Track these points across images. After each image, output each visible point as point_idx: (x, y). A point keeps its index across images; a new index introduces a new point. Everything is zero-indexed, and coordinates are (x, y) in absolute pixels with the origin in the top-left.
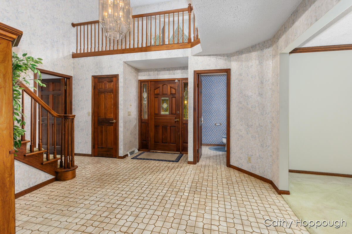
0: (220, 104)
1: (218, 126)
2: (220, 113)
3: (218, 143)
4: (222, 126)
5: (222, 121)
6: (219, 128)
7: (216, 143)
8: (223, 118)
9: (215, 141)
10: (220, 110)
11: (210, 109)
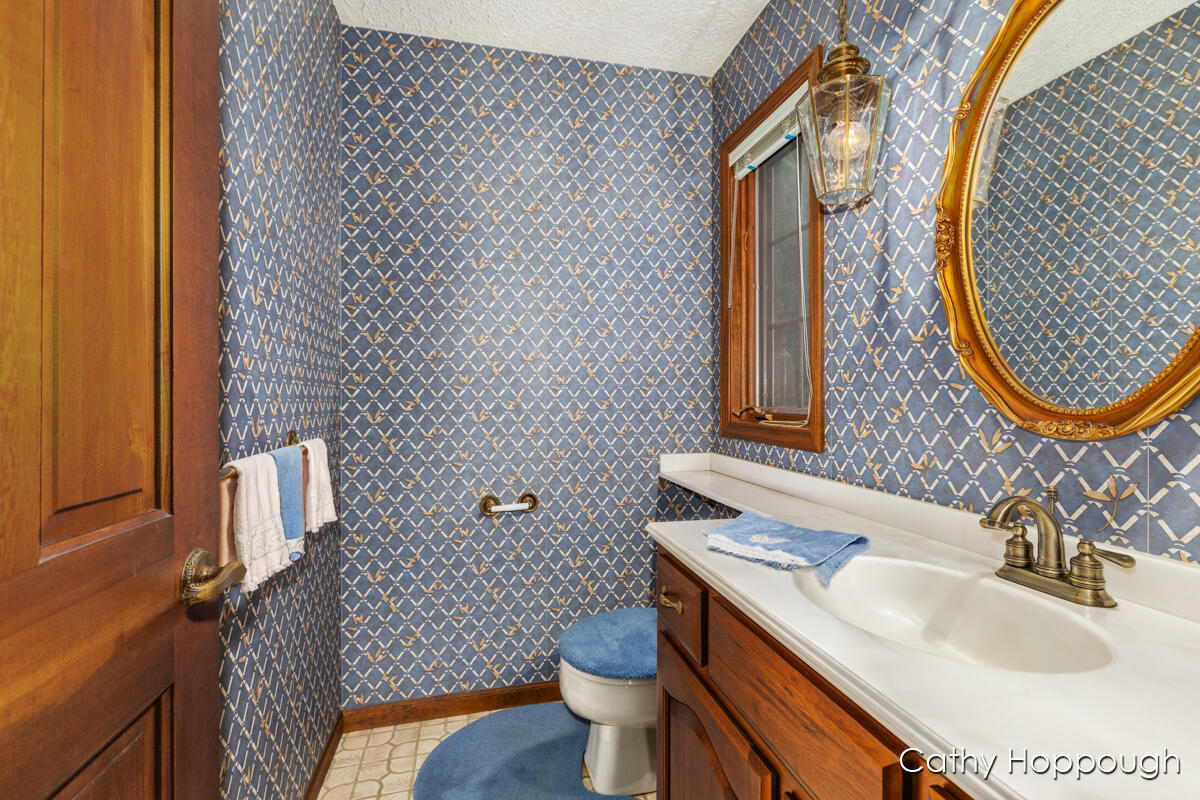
0: (527, 323)
1: (508, 523)
2: (527, 398)
3: (510, 673)
4: (548, 521)
5: (547, 472)
6: (517, 534)
7: (490, 676)
8: (549, 448)
9: (479, 665)
10: (528, 373)
11: (436, 360)
